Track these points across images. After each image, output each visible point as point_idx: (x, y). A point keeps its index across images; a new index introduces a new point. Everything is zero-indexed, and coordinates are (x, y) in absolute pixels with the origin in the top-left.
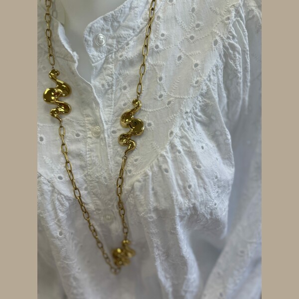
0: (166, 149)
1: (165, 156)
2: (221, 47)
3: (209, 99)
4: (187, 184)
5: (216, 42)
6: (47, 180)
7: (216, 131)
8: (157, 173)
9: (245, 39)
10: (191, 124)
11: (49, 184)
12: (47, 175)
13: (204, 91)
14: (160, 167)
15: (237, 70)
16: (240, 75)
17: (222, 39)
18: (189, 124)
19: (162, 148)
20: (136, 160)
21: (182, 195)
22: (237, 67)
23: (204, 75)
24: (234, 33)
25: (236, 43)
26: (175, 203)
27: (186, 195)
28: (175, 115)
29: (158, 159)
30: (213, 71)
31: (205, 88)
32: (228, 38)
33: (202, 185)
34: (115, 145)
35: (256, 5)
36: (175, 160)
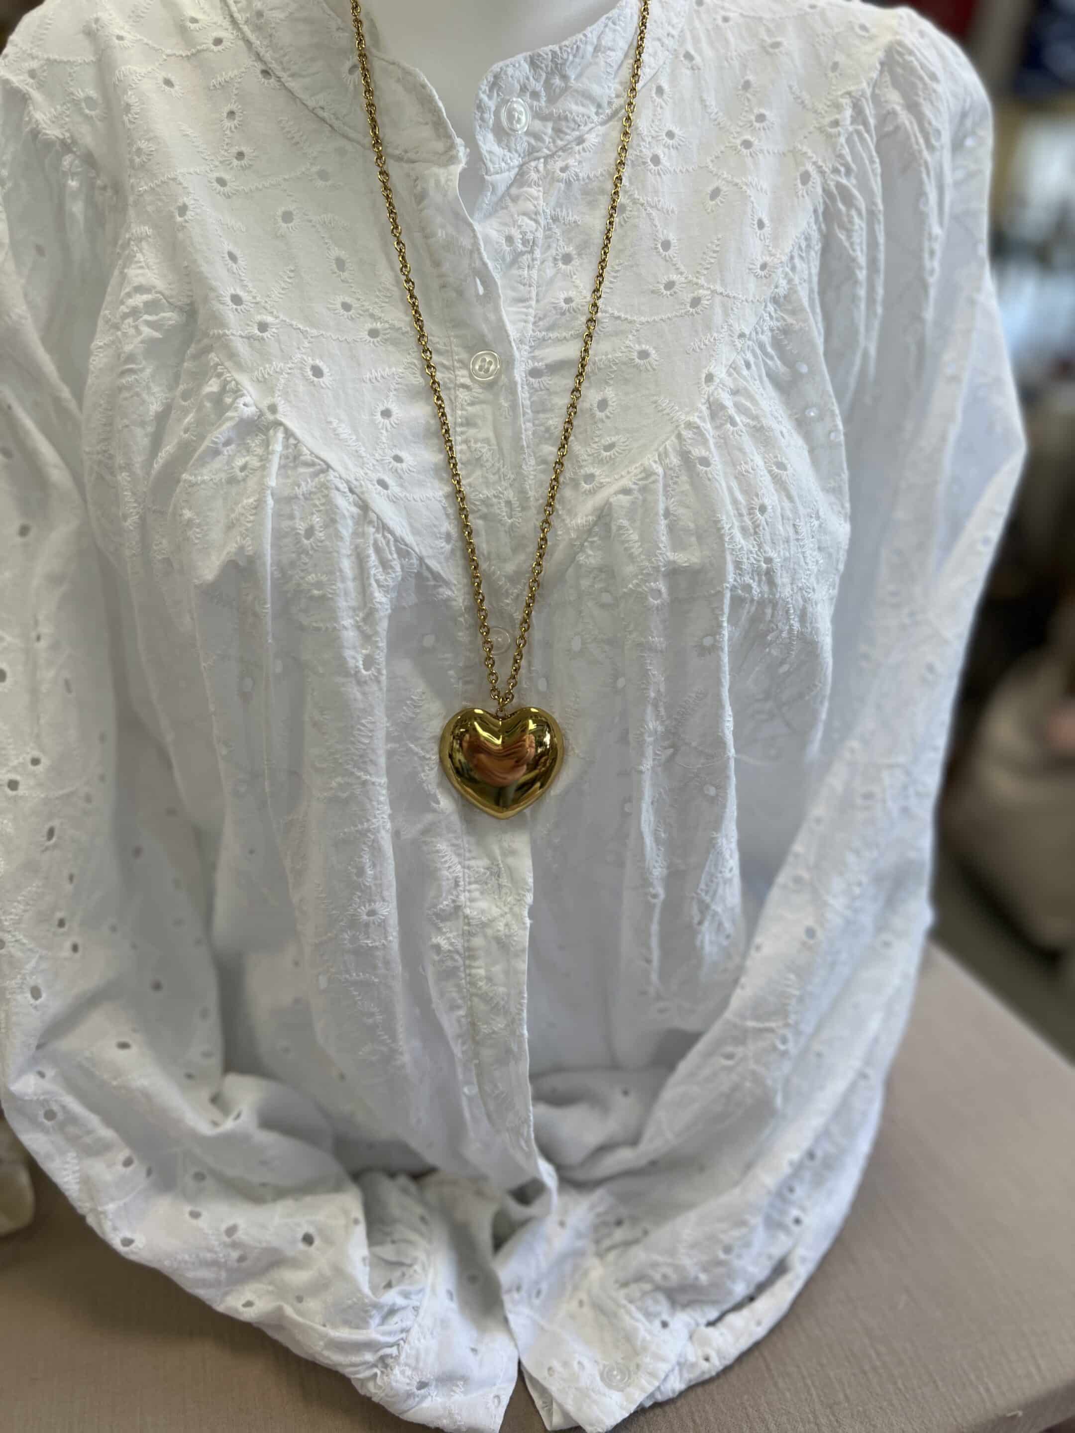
0: (701, 412)
1: (698, 428)
2: (819, 190)
3: (793, 313)
4: (756, 502)
5: (805, 178)
6: (348, 482)
7: (807, 407)
8: (677, 469)
9: (876, 182)
10: (753, 367)
11: (351, 497)
12: (347, 469)
13: (782, 291)
14: (685, 456)
15: (854, 260)
16: (862, 275)
17: (822, 172)
18: (748, 365)
19: (687, 409)
20: (609, 447)
21: (744, 530)
22: (854, 250)
23: (779, 251)
24: (849, 159)
25: (854, 186)
26: (726, 545)
27: (753, 531)
28: (715, 335)
29: (679, 436)
30: (800, 248)
31: (783, 283)
32: (836, 171)
33: (789, 514)
34: (538, 412)
35: (901, 101)
36: (724, 443)
